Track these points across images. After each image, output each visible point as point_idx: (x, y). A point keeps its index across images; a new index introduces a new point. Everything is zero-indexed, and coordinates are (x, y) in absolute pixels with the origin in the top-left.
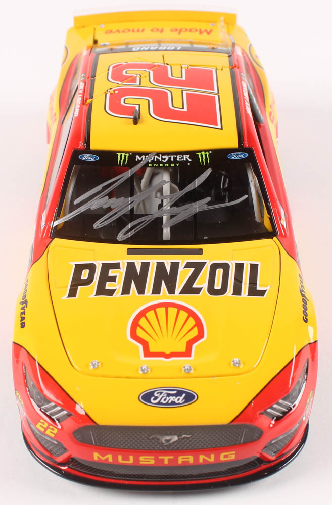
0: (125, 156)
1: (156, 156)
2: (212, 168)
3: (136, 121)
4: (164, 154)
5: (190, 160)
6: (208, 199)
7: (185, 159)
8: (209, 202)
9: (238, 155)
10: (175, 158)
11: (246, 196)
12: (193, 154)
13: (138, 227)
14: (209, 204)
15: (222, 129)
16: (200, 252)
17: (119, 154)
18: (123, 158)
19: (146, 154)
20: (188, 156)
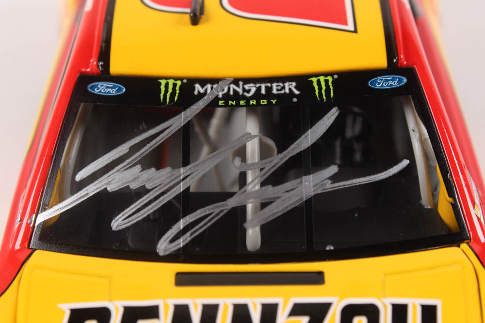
0: (175, 85)
1: (233, 86)
2: (339, 108)
3: (195, 20)
4: (247, 81)
5: (297, 92)
6: (333, 170)
7: (287, 91)
8: (333, 176)
9: (387, 81)
10: (269, 90)
11: (405, 162)
12: (303, 80)
13: (198, 227)
14: (334, 178)
15: (355, 31)
16: (317, 278)
17: (163, 82)
18: (170, 90)
19: (214, 81)
20: (294, 84)
